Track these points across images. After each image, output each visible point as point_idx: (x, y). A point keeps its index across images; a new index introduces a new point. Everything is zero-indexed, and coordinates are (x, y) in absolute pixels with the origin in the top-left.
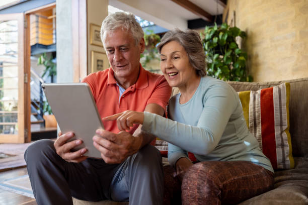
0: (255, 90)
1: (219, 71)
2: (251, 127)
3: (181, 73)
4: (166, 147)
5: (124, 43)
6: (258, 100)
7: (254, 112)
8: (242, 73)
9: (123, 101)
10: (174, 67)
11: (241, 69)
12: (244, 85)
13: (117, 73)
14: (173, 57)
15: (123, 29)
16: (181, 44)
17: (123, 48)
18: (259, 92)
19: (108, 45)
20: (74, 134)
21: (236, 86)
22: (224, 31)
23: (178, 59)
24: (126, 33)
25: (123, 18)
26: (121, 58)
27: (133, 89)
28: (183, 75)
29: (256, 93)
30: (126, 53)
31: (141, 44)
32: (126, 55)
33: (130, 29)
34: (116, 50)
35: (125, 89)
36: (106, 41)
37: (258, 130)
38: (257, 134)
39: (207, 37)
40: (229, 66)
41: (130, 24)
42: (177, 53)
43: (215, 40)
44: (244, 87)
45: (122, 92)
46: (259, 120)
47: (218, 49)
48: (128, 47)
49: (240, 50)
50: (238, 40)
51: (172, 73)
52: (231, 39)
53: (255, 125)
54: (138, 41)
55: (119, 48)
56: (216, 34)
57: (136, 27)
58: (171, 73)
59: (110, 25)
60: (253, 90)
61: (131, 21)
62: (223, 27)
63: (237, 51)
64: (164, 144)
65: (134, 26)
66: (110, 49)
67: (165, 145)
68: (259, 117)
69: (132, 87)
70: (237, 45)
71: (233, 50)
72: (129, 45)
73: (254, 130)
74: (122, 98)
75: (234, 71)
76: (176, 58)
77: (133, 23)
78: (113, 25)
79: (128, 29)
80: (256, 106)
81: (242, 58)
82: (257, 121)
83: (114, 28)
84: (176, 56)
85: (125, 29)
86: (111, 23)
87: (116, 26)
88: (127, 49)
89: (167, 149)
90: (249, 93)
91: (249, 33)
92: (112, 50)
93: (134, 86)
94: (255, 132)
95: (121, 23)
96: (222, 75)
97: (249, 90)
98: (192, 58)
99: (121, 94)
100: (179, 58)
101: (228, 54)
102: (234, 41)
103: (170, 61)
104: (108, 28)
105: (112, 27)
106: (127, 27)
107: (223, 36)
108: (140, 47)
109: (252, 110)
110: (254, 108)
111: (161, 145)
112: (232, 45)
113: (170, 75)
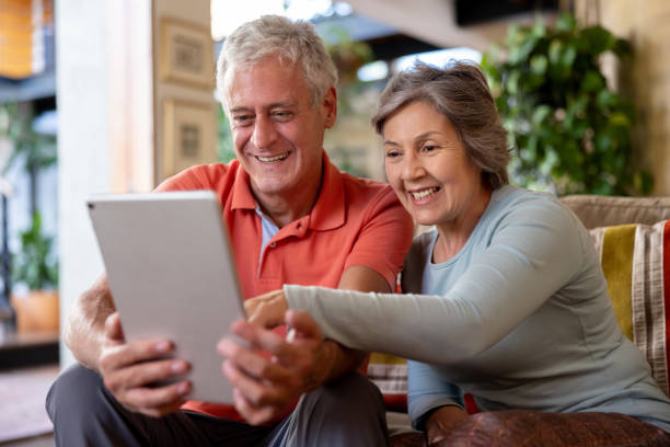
0: (649, 221)
1: (551, 158)
2: (639, 324)
3: (447, 189)
4: (401, 383)
5: (283, 98)
6: (657, 252)
7: (647, 284)
8: (620, 163)
9: (271, 257)
10: (427, 175)
11: (618, 151)
12: (620, 206)
13: (259, 182)
14: (422, 146)
15: (280, 59)
16: (440, 110)
17: (278, 110)
18: (660, 227)
19: (238, 101)
20: (172, 346)
21: (597, 208)
22: (565, 38)
23: (434, 151)
24: (289, 71)
25: (281, 30)
26: (273, 137)
27: (302, 230)
28: (452, 191)
29: (652, 231)
30: (289, 124)
31: (327, 104)
32: (288, 130)
33: (300, 58)
34: (259, 117)
35: (280, 227)
36: (232, 93)
37: (655, 332)
38: (655, 345)
39: (515, 55)
40: (580, 143)
41: (300, 49)
42: (433, 136)
43: (539, 65)
44: (618, 212)
45: (269, 233)
46: (659, 307)
47: (549, 91)
48: (293, 110)
49: (613, 96)
50: (608, 64)
51: (424, 190)
52: (586, 63)
53: (649, 321)
54: (319, 94)
55: (268, 112)
56: (541, 48)
57: (315, 56)
58: (419, 191)
59: (246, 48)
60: (641, 222)
61: (303, 39)
62: (561, 25)
63: (604, 98)
64: (394, 373)
65: (310, 54)
66: (242, 114)
67: (398, 378)
68: (658, 297)
69: (299, 226)
70: (603, 80)
71: (593, 95)
72: (295, 104)
73: (645, 332)
74: (269, 250)
75: (597, 158)
76: (431, 148)
77: (308, 44)
78: (254, 49)
79: (294, 59)
80: (652, 266)
81: (619, 119)
82: (654, 310)
83: (258, 54)
84: (429, 143)
85: (287, 61)
86: (248, 44)
87: (263, 51)
88: (289, 114)
89: (405, 387)
90: (632, 232)
91: (639, 43)
92: (246, 116)
93: (304, 220)
94: (649, 340)
95: (277, 44)
96: (560, 169)
97: (633, 222)
98: (474, 143)
99: (267, 240)
100: (438, 147)
101: (578, 107)
102: (596, 69)
103: (415, 158)
104: (241, 55)
105: (250, 54)
106: (293, 54)
107: (563, 52)
108: (324, 111)
109: (641, 279)
110: (646, 272)
111: (386, 378)
112: (591, 81)
113: (416, 195)
